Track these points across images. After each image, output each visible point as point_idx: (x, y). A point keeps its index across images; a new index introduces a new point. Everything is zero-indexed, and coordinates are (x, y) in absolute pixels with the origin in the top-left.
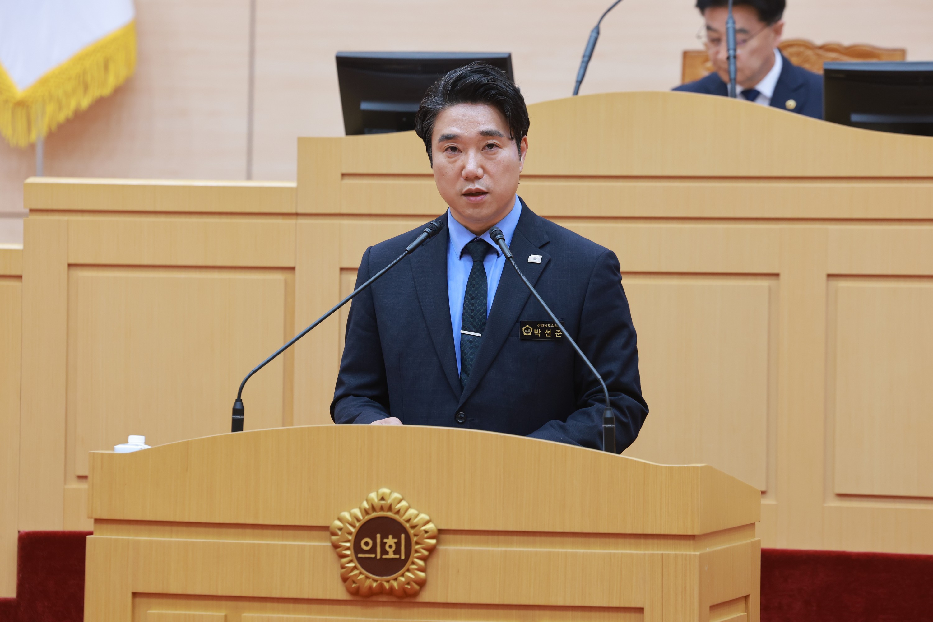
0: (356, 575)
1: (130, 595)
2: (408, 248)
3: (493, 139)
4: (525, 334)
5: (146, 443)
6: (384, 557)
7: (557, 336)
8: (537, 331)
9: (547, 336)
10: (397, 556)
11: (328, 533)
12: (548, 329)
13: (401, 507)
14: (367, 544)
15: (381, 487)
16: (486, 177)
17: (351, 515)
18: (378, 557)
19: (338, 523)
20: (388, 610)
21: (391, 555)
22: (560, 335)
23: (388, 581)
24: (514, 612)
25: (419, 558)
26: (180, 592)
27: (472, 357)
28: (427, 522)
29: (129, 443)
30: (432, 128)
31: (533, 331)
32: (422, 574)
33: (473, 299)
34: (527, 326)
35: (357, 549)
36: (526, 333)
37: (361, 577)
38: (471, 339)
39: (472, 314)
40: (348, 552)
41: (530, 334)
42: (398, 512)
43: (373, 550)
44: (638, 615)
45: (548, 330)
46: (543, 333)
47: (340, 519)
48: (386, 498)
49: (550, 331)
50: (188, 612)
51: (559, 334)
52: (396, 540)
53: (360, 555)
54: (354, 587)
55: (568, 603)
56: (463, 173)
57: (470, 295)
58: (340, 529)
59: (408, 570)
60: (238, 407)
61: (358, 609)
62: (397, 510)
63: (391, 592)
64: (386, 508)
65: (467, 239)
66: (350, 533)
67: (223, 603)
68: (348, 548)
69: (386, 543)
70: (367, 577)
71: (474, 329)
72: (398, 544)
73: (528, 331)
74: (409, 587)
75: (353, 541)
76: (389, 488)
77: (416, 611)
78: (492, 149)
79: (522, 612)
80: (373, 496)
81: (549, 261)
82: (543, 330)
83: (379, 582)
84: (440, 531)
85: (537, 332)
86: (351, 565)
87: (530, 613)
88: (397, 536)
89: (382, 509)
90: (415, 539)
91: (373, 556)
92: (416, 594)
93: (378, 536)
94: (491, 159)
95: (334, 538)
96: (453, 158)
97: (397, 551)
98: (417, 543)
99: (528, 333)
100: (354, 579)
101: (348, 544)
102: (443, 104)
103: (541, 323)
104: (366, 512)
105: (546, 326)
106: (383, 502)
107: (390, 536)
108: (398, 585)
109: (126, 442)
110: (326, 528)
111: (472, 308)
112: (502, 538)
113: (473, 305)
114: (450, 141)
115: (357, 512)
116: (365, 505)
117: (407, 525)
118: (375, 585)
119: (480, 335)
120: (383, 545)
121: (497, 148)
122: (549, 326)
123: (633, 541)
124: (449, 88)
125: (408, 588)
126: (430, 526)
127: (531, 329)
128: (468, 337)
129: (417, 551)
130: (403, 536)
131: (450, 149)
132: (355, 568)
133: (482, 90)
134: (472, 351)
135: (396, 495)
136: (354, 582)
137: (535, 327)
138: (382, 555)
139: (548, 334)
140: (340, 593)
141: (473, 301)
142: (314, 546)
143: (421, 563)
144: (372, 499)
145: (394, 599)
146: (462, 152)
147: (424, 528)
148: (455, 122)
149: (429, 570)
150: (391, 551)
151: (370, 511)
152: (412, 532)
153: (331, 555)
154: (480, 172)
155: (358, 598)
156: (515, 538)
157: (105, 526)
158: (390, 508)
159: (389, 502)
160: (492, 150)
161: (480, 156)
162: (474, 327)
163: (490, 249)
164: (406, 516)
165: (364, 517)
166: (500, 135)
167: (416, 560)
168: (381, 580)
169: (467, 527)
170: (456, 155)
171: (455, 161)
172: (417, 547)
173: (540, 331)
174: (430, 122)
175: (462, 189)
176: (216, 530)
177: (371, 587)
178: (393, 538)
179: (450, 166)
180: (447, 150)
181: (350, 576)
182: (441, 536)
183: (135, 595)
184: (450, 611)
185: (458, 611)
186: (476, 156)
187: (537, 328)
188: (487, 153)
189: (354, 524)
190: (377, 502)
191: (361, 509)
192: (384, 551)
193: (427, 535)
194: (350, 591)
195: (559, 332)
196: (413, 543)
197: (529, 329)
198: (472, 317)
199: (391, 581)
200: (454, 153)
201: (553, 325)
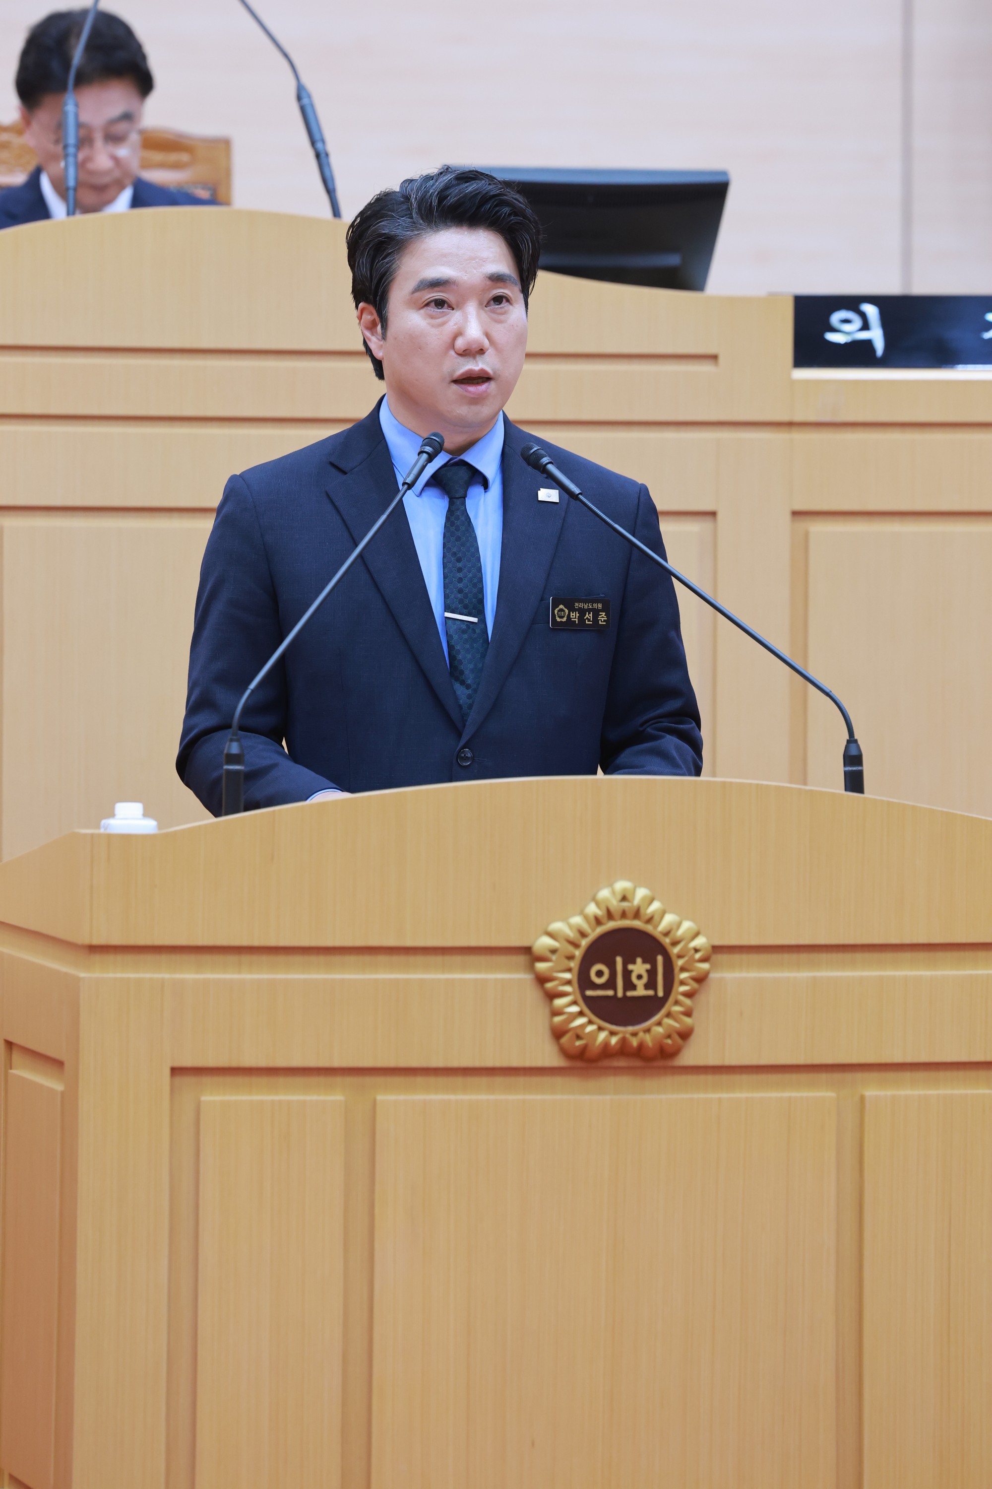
0: (583, 1026)
1: (168, 1072)
3: (503, 288)
4: (558, 620)
5: (147, 816)
6: (630, 994)
7: (600, 623)
8: (574, 614)
9: (587, 622)
10: (651, 993)
11: (522, 959)
12: (589, 610)
13: (654, 910)
14: (600, 973)
15: (616, 881)
17: (570, 926)
18: (620, 994)
19: (545, 942)
20: (624, 1081)
21: (641, 991)
22: (605, 621)
24: (824, 1076)
25: (684, 994)
26: (263, 1063)
28: (697, 935)
29: (117, 816)
30: (394, 271)
31: (569, 614)
32: (688, 1020)
33: (459, 560)
35: (584, 982)
36: (560, 617)
37: (591, 1027)
38: (464, 627)
39: (460, 585)
40: (568, 989)
41: (565, 619)
42: (649, 920)
43: (611, 984)
45: (589, 613)
46: (581, 618)
47: (550, 934)
48: (629, 896)
49: (591, 615)
50: (276, 1098)
51: (603, 619)
52: (648, 966)
53: (589, 993)
54: (579, 1046)
55: (909, 1059)
56: (459, 344)
57: (454, 554)
58: (554, 951)
59: (669, 1015)
61: (573, 1082)
62: (647, 917)
63: (640, 1053)
64: (630, 914)
66: (571, 958)
67: (339, 1080)
68: (569, 982)
69: (631, 972)
70: (601, 1028)
71: (465, 611)
72: (652, 973)
73: (562, 614)
74: (669, 1041)
75: (575, 970)
76: (629, 880)
77: (670, 1080)
78: (499, 306)
79: (837, 1076)
80: (604, 894)
82: (582, 612)
83: (621, 1034)
84: (717, 949)
85: (575, 616)
86: (574, 1009)
87: (849, 1076)
88: (650, 959)
89: (624, 915)
90: (680, 962)
91: (610, 993)
92: (674, 1053)
93: (619, 960)
94: (499, 322)
95: (541, 966)
96: (439, 318)
97: (651, 984)
98: (683, 969)
99: (563, 617)
100: (579, 1032)
101: (567, 976)
102: (419, 229)
103: (580, 601)
104: (598, 921)
105: (586, 607)
106: (625, 904)
107: (639, 960)
108: (652, 1039)
109: (111, 812)
110: (525, 949)
111: (460, 575)
112: (804, 956)
113: (460, 570)
114: (436, 289)
115: (577, 920)
116: (593, 908)
117: (667, 941)
118: (614, 1040)
119: (476, 620)
120: (627, 974)
121: (506, 304)
122: (590, 607)
125: (668, 1044)
126: (700, 942)
127: (567, 611)
128: (458, 623)
129: (682, 983)
130: (660, 959)
131: (433, 304)
132: (581, 1013)
133: (488, 205)
135: (641, 893)
136: (578, 1037)
137: (572, 609)
138: (625, 991)
139: (589, 620)
140: (547, 1054)
141: (460, 565)
142: (502, 980)
143: (687, 1001)
144: (607, 899)
145: (639, 1063)
146: (453, 309)
147: (691, 944)
148: (443, 258)
149: (695, 1014)
150: (640, 984)
151: (604, 920)
152: (675, 950)
153: (532, 994)
154: (486, 342)
155: (579, 1064)
157: (108, 957)
158: (637, 914)
159: (636, 902)
160: (502, 307)
161: (484, 315)
162: (466, 607)
163: (473, 478)
164: (663, 925)
165: (593, 930)
166: (514, 283)
167: (680, 997)
168: (625, 1032)
169: (754, 942)
170: (444, 314)
171: (443, 324)
172: (684, 975)
174: (390, 261)
175: (454, 371)
176: (322, 959)
178: (644, 962)
179: (434, 331)
180: (427, 305)
181: (571, 1028)
182: (715, 957)
183: (175, 1071)
184: (725, 1078)
185: (736, 1078)
186: (478, 316)
187: (574, 610)
188: (493, 312)
189: (576, 941)
190: (615, 904)
191: (586, 918)
192: (629, 985)
193: (698, 956)
194: (565, 1053)
195: (603, 617)
196: (677, 970)
197: (564, 611)
198: (460, 591)
199: (641, 1034)
200: (441, 310)
201: (595, 606)
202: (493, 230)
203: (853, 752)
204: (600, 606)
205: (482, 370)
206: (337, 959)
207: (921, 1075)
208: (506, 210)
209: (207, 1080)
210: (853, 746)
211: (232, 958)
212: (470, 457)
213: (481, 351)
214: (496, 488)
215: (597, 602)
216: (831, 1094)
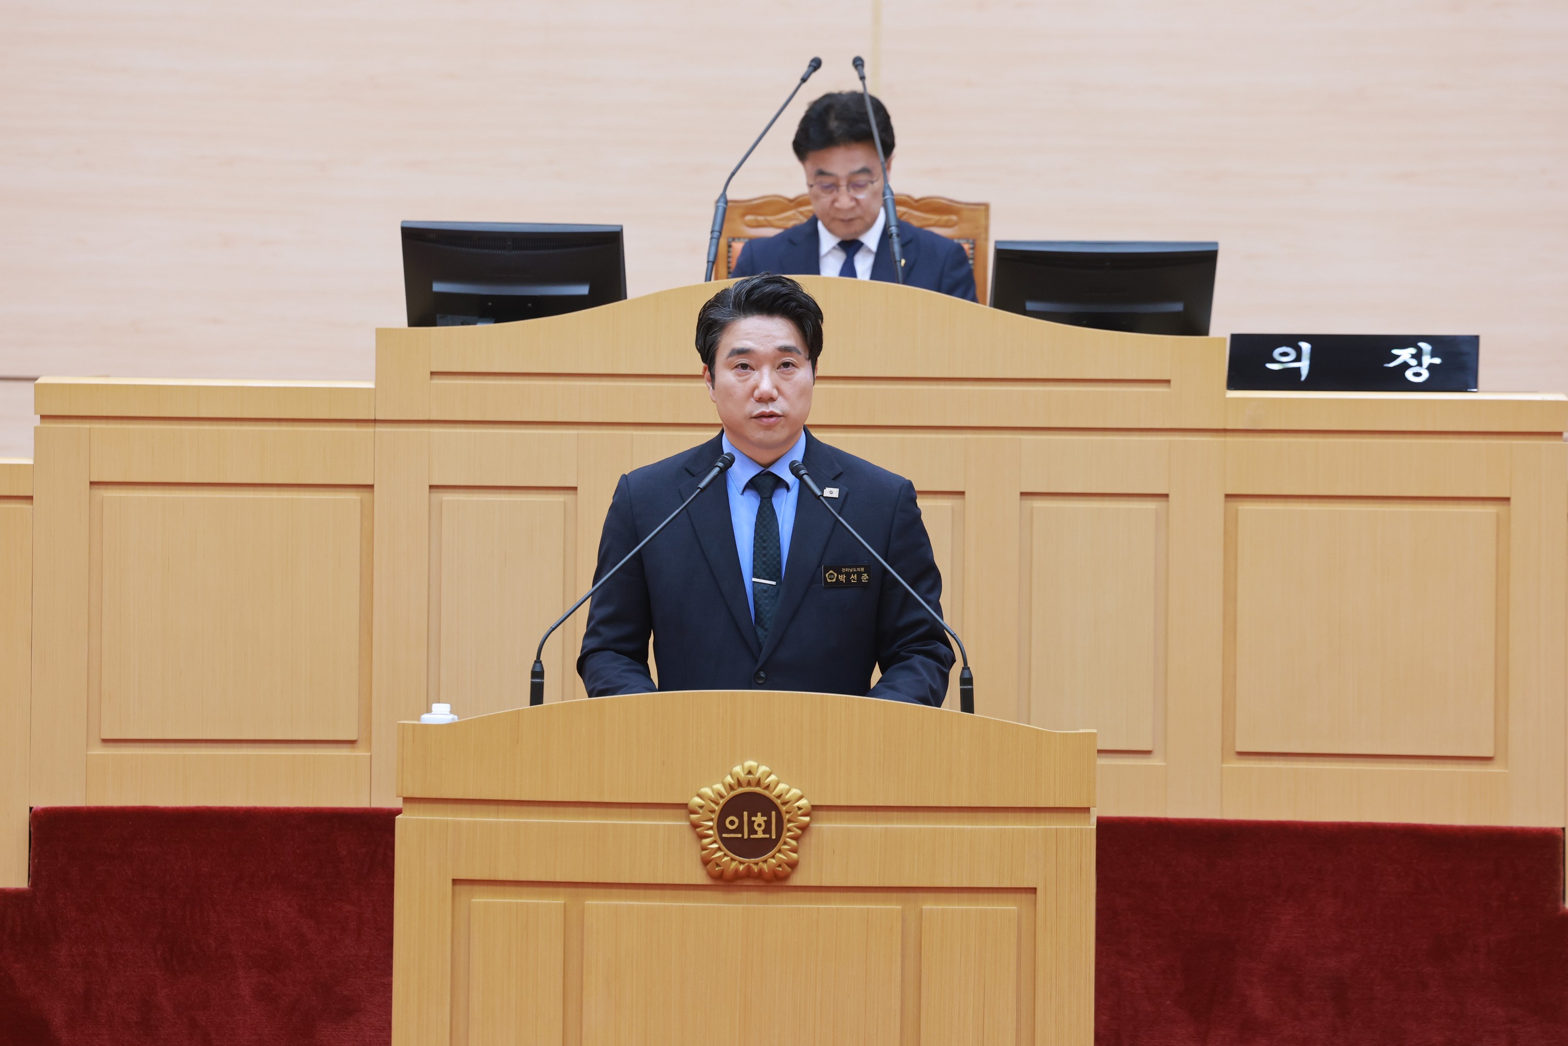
0: (720, 858)
1: (450, 882)
2: (702, 485)
3: (791, 357)
4: (829, 581)
5: (451, 712)
6: (752, 836)
7: (863, 581)
8: (842, 576)
9: (852, 581)
10: (767, 836)
11: (683, 812)
12: (854, 573)
13: (771, 781)
14: (732, 823)
15: (746, 760)
16: (780, 399)
17: (713, 791)
18: (746, 837)
19: (697, 800)
20: (754, 895)
21: (760, 835)
22: (866, 579)
23: (757, 864)
24: (895, 895)
25: (792, 838)
26: (511, 878)
27: (767, 608)
28: (801, 798)
29: (433, 713)
30: (718, 343)
31: (837, 577)
32: (794, 855)
33: (764, 541)
34: (831, 572)
35: (721, 828)
36: (830, 579)
37: (726, 859)
38: (766, 588)
39: (764, 559)
40: (711, 832)
41: (834, 580)
42: (767, 787)
43: (740, 829)
44: (1030, 896)
45: (854, 575)
46: (848, 579)
47: (700, 796)
48: (752, 771)
49: (856, 576)
50: (520, 901)
52: (765, 818)
53: (724, 835)
54: (718, 870)
55: (955, 884)
56: (756, 393)
57: (761, 537)
58: (701, 807)
59: (779, 851)
60: (538, 669)
61: (719, 895)
62: (766, 785)
63: (760, 875)
64: (753, 783)
65: (752, 472)
66: (713, 811)
67: (562, 890)
68: (711, 828)
69: (754, 821)
70: (732, 860)
71: (766, 577)
72: (768, 823)
73: (832, 577)
74: (781, 869)
75: (716, 820)
76: (755, 761)
77: (785, 895)
78: (787, 369)
79: (903, 895)
80: (738, 769)
81: (847, 495)
82: (848, 575)
83: (746, 864)
84: (815, 808)
85: (842, 578)
86: (715, 846)
87: (912, 895)
88: (766, 814)
89: (749, 784)
90: (788, 816)
91: (740, 836)
92: (786, 877)
93: (745, 813)
94: (787, 380)
95: (693, 816)
96: (742, 376)
97: (767, 830)
98: (789, 821)
99: (832, 579)
100: (718, 861)
101: (710, 824)
102: (734, 316)
103: (845, 567)
104: (731, 788)
105: (851, 571)
106: (750, 776)
107: (759, 814)
108: (768, 867)
109: (429, 710)
110: (685, 806)
111: (764, 552)
112: (880, 814)
113: (764, 548)
114: (741, 356)
115: (719, 787)
116: (729, 779)
117: (778, 802)
118: (741, 867)
119: (774, 583)
120: (751, 823)
121: (794, 367)
122: (855, 570)
123: (1023, 815)
124: (743, 299)
125: (779, 870)
126: (803, 802)
127: (836, 575)
128: (761, 585)
129: (789, 830)
130: (773, 813)
131: (740, 367)
132: (719, 849)
133: (780, 301)
134: (767, 601)
135: (763, 769)
136: (718, 865)
137: (840, 573)
138: (749, 834)
139: (854, 580)
140: (699, 876)
141: (765, 545)
142: (669, 825)
143: (794, 843)
144: (738, 773)
145: (761, 883)
146: (754, 370)
147: (797, 804)
148: (748, 335)
149: (800, 851)
150: (760, 830)
151: (736, 787)
152: (784, 809)
153: (689, 836)
154: (775, 393)
155: (720, 883)
156: (895, 814)
157: (416, 806)
158: (758, 783)
159: (757, 775)
160: (789, 370)
161: (775, 375)
162: (768, 575)
163: (780, 483)
164: (777, 791)
165: (728, 794)
166: (799, 353)
167: (788, 840)
168: (749, 863)
169: (843, 803)
170: (748, 374)
171: (746, 380)
172: (790, 825)
173: (844, 577)
174: (715, 337)
175: (752, 412)
176: (551, 809)
177: (737, 870)
178: (762, 816)
179: (740, 385)
180: (736, 367)
181: (713, 859)
182: (815, 813)
183: (455, 882)
184: (824, 895)
185: (832, 895)
186: (770, 375)
187: (841, 573)
188: (782, 372)
189: (717, 801)
190: (742, 775)
191: (724, 784)
192: (752, 831)
193: (800, 812)
194: (711, 875)
195: (865, 577)
196: (785, 821)
197: (833, 574)
198: (764, 563)
199: (761, 864)
200: (745, 371)
201: (858, 569)
202: (785, 318)
203: (966, 676)
204: (863, 569)
205: (772, 412)
206: (561, 809)
207: (965, 896)
208: (794, 304)
209: (477, 888)
210: (966, 671)
211: (493, 808)
212: (774, 470)
213: (772, 399)
214: (794, 492)
215: (861, 567)
216: (901, 907)
